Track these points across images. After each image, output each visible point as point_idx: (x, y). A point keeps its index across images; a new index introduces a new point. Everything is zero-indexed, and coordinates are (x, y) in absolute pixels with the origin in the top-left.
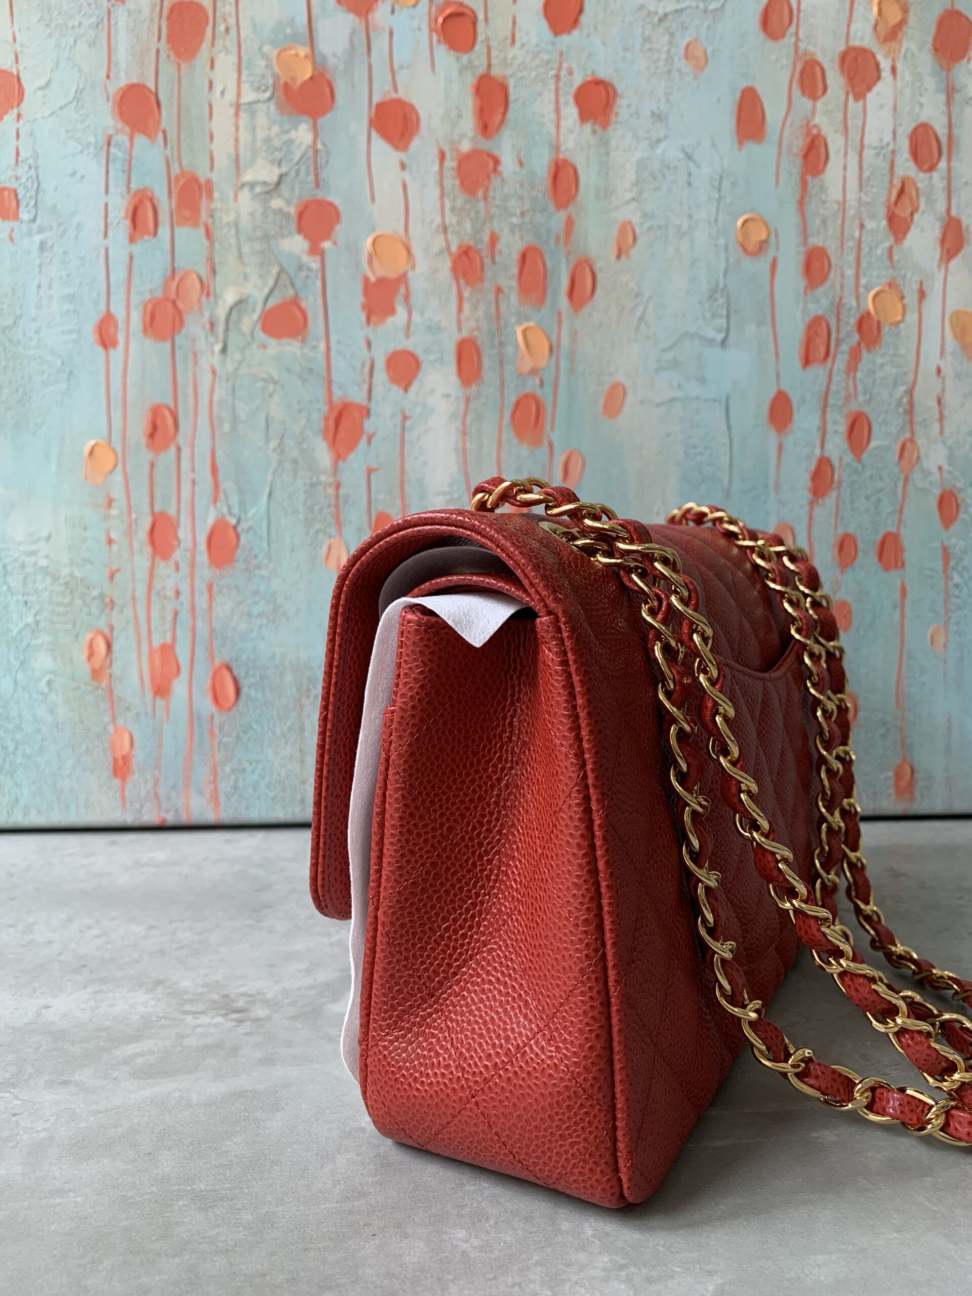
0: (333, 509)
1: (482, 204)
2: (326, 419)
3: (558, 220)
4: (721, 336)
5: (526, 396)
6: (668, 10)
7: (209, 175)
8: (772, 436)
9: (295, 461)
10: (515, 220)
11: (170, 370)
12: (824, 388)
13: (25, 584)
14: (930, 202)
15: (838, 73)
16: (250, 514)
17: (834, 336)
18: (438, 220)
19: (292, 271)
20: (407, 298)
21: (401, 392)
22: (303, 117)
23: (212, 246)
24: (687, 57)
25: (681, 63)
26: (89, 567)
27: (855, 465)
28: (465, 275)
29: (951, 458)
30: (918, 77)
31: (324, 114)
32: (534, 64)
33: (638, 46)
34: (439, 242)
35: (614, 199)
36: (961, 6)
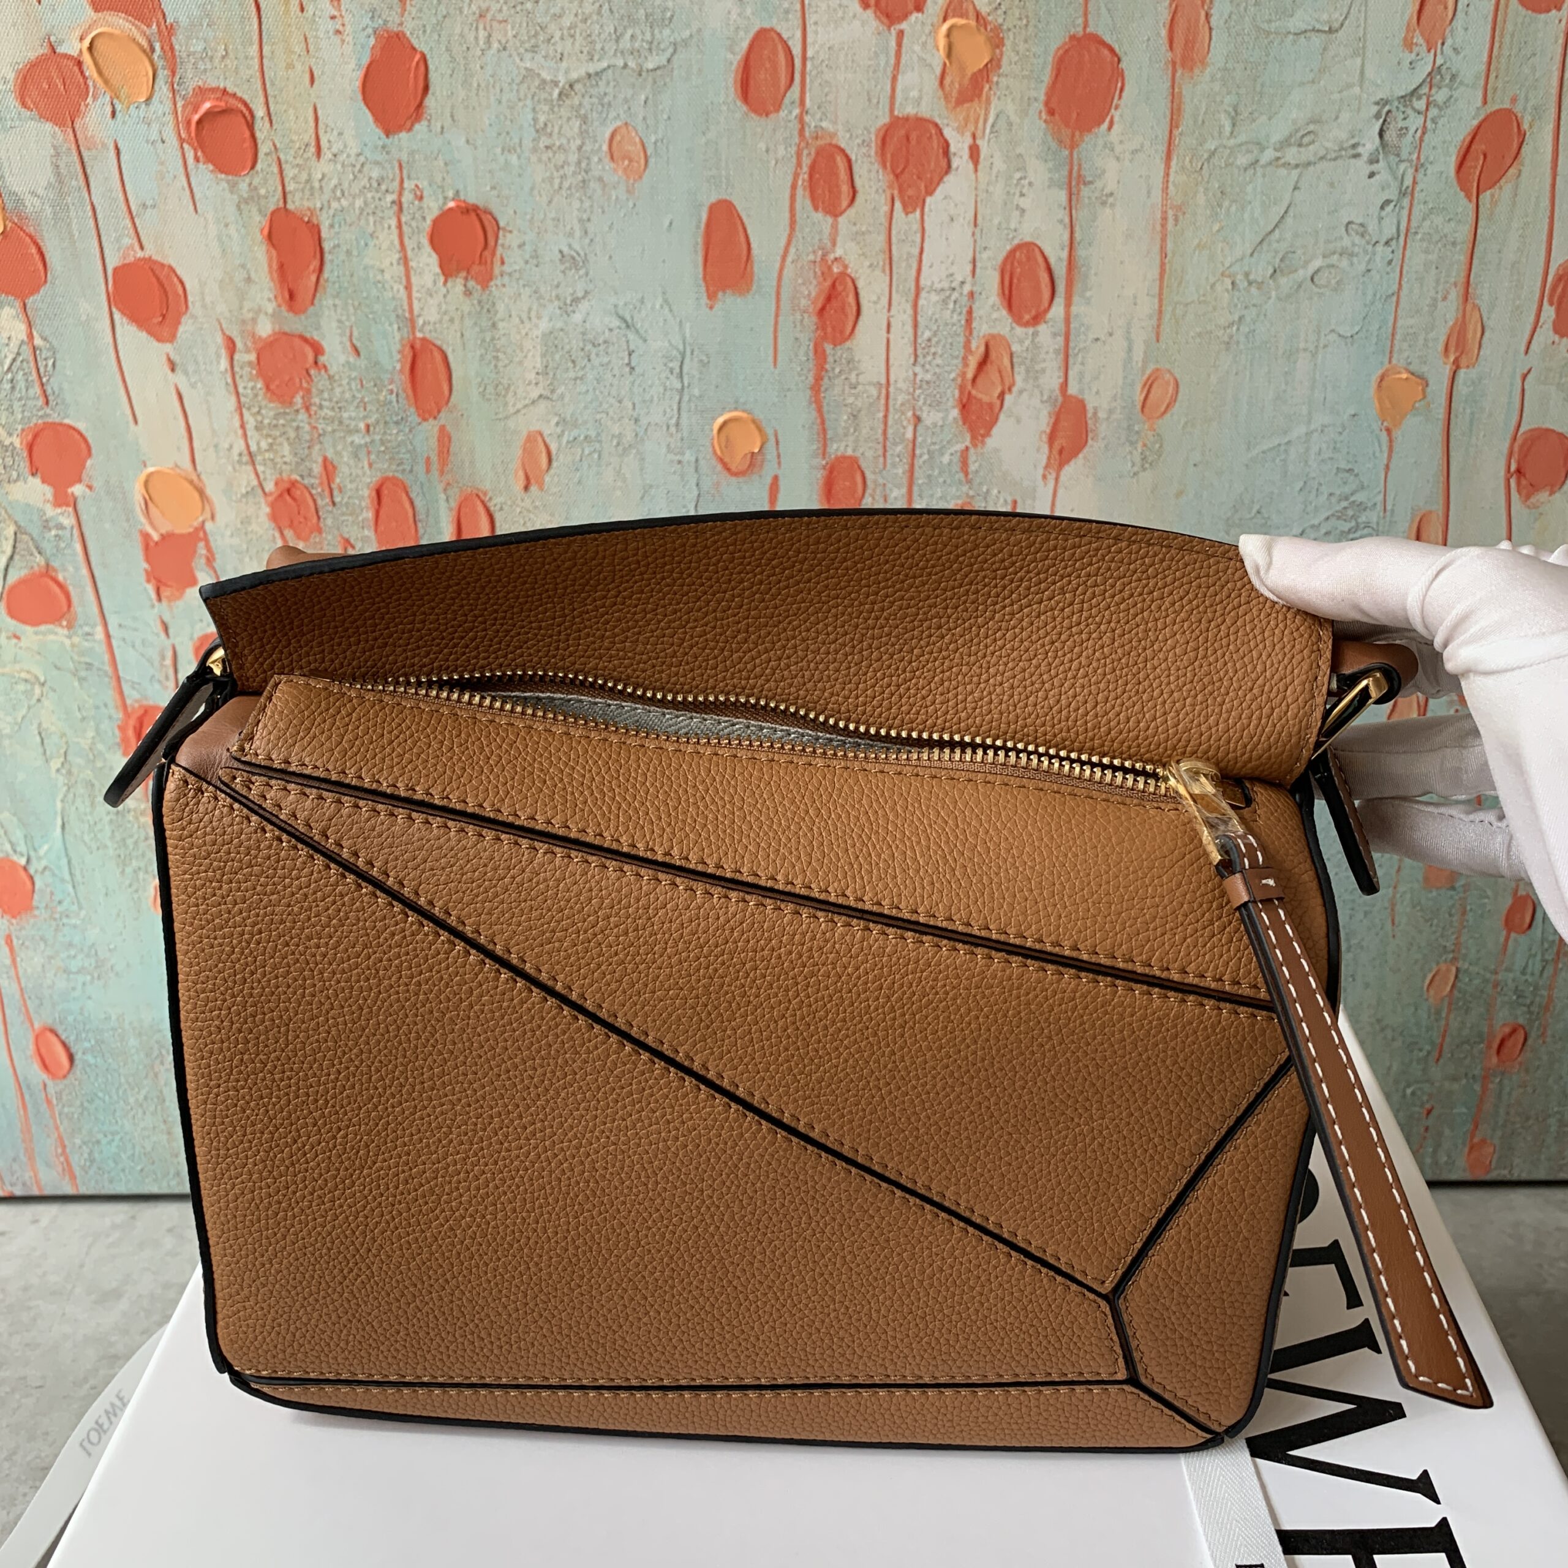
1: (303, 416)
2: (122, 728)
6: (574, 75)
10: (358, 439)
14: (1033, 375)
15: (876, 166)
16: (42, 852)
18: (240, 445)
19: (34, 530)
20: (210, 560)
24: (612, 158)
25: (601, 167)
28: (292, 525)
30: (1018, 163)
31: (35, 290)
32: (355, 189)
33: (528, 143)
34: (246, 478)
35: (510, 398)
36: (1100, 27)
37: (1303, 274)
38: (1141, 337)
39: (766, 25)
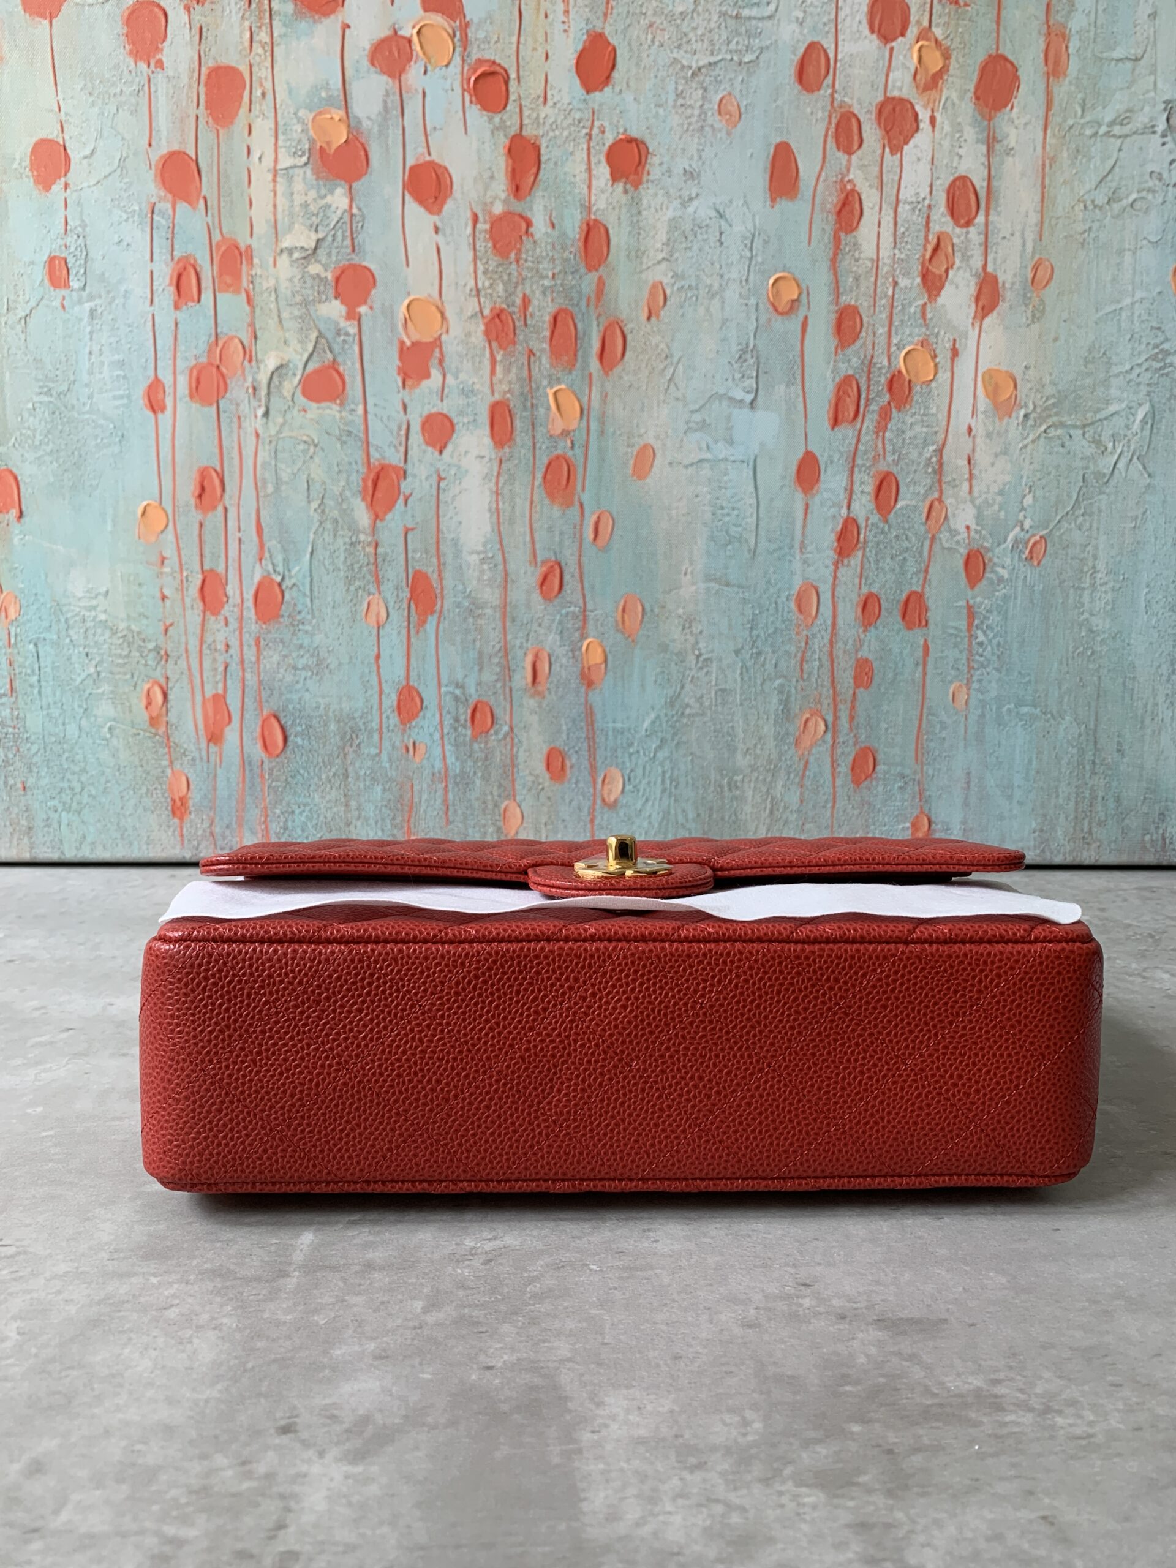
0: (372, 567)
1: (514, 266)
2: (364, 480)
3: (589, 282)
4: (749, 398)
5: (557, 457)
6: (701, 63)
7: (249, 241)
8: (799, 496)
9: (336, 521)
10: (546, 283)
11: (216, 433)
12: (852, 448)
13: (86, 637)
14: (966, 258)
15: (875, 126)
16: (293, 572)
17: (863, 395)
18: (472, 283)
19: (330, 336)
20: (441, 361)
21: (437, 453)
22: (338, 182)
23: (253, 312)
24: (720, 113)
25: (714, 119)
26: (145, 621)
27: (881, 525)
28: (497, 339)
29: (979, 517)
30: (958, 128)
31: (359, 177)
32: (566, 123)
33: (671, 102)
34: (472, 306)
35: (645, 260)
36: (1006, 50)
37: (1125, 202)
38: (1030, 237)
39: (815, 40)
